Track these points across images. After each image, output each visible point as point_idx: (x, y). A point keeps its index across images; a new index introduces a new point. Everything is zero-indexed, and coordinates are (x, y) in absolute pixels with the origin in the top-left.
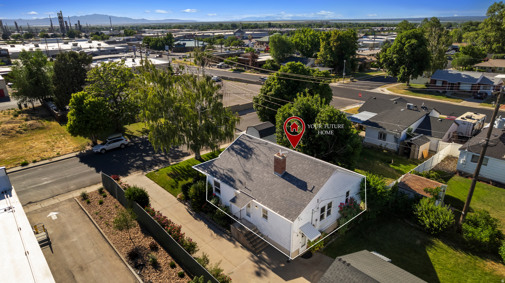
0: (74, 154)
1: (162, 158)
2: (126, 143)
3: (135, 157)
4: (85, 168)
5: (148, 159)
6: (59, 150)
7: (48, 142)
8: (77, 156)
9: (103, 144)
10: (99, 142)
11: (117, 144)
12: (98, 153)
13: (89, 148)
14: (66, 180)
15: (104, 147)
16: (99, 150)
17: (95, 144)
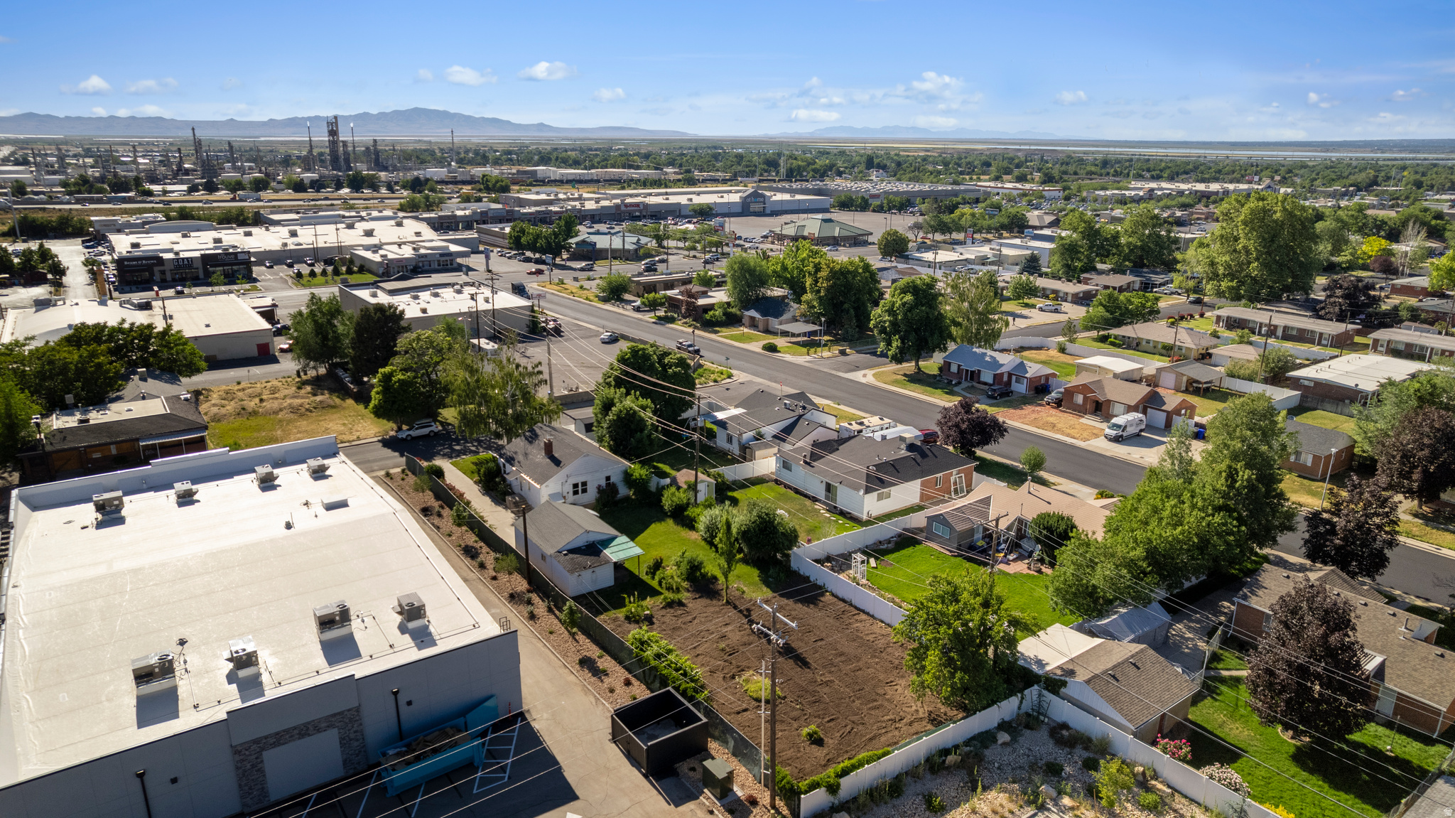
0: (376, 439)
1: (473, 448)
2: (436, 430)
3: (443, 445)
4: (388, 452)
5: (457, 448)
6: (358, 434)
7: (344, 424)
8: (379, 441)
9: (408, 430)
10: (405, 427)
11: (425, 431)
12: (402, 439)
13: (393, 433)
14: (369, 461)
15: (411, 433)
16: (404, 436)
17: (400, 429)
